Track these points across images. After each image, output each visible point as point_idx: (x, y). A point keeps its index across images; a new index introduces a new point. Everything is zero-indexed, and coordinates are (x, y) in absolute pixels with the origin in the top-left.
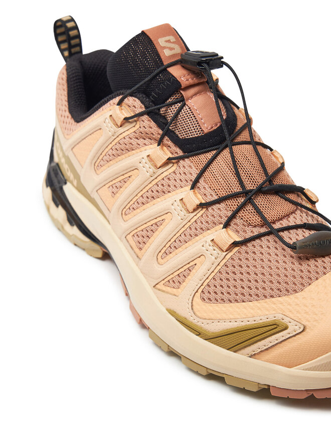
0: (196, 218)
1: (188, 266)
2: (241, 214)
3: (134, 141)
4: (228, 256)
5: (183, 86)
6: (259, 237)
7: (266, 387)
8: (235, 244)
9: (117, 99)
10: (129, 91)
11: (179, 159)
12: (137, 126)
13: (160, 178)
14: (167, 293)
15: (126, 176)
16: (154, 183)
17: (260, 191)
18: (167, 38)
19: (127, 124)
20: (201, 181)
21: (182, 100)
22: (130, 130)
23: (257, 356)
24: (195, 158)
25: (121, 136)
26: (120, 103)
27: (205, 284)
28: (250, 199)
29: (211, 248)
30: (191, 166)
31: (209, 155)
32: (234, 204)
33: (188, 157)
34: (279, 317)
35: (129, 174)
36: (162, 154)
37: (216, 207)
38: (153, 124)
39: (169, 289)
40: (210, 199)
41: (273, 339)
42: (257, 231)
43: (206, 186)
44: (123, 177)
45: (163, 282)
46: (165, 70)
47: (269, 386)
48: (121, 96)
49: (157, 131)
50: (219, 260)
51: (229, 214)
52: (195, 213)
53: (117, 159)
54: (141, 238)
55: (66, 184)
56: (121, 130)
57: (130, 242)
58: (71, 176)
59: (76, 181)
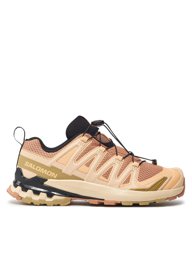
1: (128, 175)
4: (139, 168)
9: (82, 135)
10: (85, 132)
11: (107, 149)
14: (126, 186)
15: (92, 158)
16: (104, 157)
20: (118, 153)
22: (89, 143)
23: (163, 189)
25: (87, 146)
27: (137, 177)
29: (133, 167)
30: (112, 150)
34: (164, 176)
35: (93, 157)
36: (103, 148)
37: (127, 158)
41: (165, 183)
43: (120, 154)
45: (122, 184)
47: (168, 198)
49: (98, 142)
51: (131, 159)
53: (87, 154)
54: (107, 175)
55: (47, 180)
56: (87, 144)
57: (102, 179)
58: (53, 174)
59: (57, 175)
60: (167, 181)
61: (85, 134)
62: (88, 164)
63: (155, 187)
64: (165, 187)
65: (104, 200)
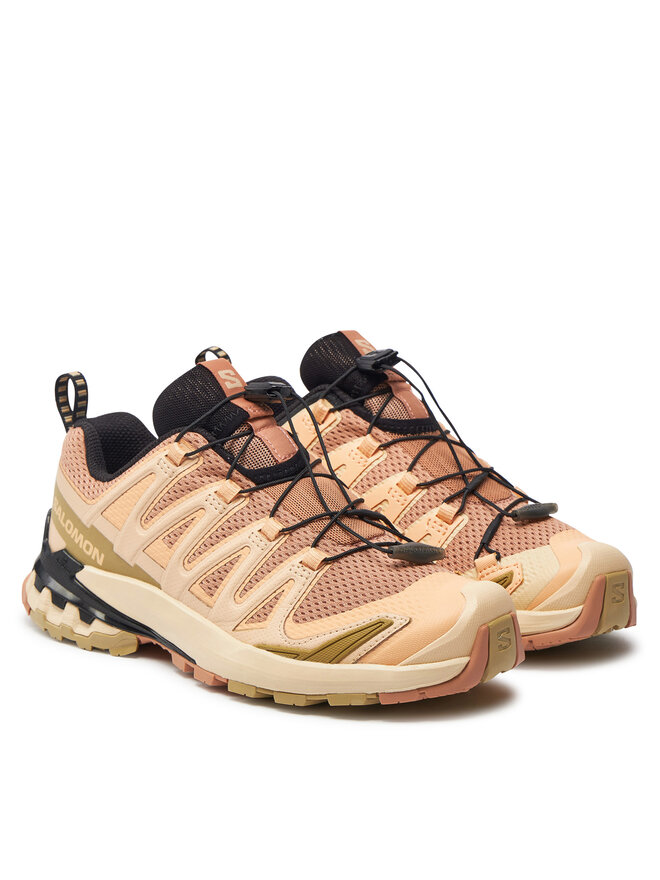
0: (278, 546)
1: (274, 595)
2: (328, 533)
3: (197, 479)
4: (320, 574)
5: (251, 417)
6: (350, 553)
7: (375, 697)
8: (326, 561)
9: (174, 437)
10: (186, 428)
11: (251, 491)
12: (201, 463)
13: (231, 514)
14: (252, 629)
15: (188, 519)
16: (224, 520)
17: (345, 514)
18: (227, 371)
19: (187, 462)
20: (281, 508)
21: (251, 432)
22: (190, 468)
23: (362, 660)
24: (271, 490)
25: (182, 475)
26: (177, 440)
27: (298, 605)
28: (336, 520)
29: (301, 569)
30: (267, 497)
31: (286, 485)
32: (321, 525)
33: (262, 489)
34: (382, 615)
35: (192, 517)
36: (231, 488)
37: (300, 531)
38: (219, 458)
39: (253, 625)
40: (292, 523)
41: (379, 637)
42: (347, 549)
43: (287, 513)
44: (184, 522)
45: (245, 620)
46: (229, 401)
47: (377, 694)
48: (177, 435)
49: (224, 466)
50: (310, 579)
51: (316, 535)
52: (277, 541)
53: (174, 503)
54: (212, 583)
55: (83, 567)
56: (181, 469)
57: (197, 593)
58: (93, 552)
59: (103, 555)
60: (385, 633)
61: (186, 436)
62: (172, 537)
63: (334, 651)
64: (371, 654)
65: (194, 662)
